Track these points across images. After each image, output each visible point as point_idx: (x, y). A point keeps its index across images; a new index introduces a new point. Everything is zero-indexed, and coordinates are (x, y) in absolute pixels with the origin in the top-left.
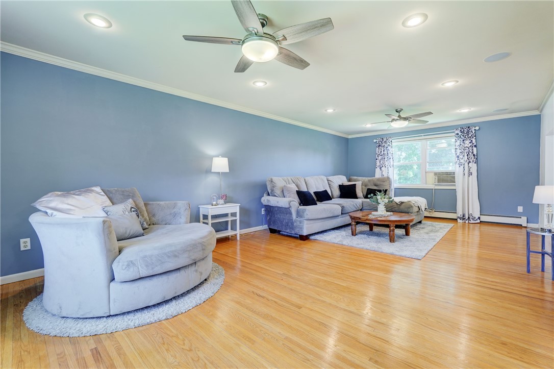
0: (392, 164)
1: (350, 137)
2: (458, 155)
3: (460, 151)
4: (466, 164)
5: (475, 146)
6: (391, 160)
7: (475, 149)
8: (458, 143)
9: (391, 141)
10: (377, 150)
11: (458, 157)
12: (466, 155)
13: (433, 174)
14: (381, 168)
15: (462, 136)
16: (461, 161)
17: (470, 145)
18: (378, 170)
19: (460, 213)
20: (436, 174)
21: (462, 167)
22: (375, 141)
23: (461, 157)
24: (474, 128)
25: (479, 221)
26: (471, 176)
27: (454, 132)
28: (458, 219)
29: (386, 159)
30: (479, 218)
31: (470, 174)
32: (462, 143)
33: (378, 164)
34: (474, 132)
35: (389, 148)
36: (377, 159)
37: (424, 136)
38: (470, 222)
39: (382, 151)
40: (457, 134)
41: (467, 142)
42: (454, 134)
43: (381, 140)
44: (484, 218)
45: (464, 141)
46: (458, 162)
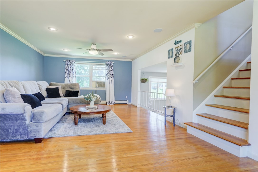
0: (75, 76)
1: (45, 55)
2: (107, 74)
3: (108, 72)
4: (110, 78)
6: (75, 73)
7: (113, 72)
8: (107, 68)
9: (75, 63)
10: (66, 66)
11: (107, 75)
12: (110, 74)
13: (95, 82)
14: (68, 78)
15: (108, 65)
16: (108, 77)
17: (111, 70)
18: (66, 79)
19: (107, 101)
20: (97, 82)
21: (109, 79)
22: (64, 61)
23: (108, 75)
24: (113, 63)
25: (114, 104)
26: (112, 84)
27: (105, 63)
28: (107, 104)
29: (71, 73)
30: (114, 102)
31: (111, 83)
32: (108, 69)
33: (66, 75)
34: (113, 64)
35: (73, 66)
36: (66, 72)
37: (92, 62)
38: (112, 104)
39: (69, 68)
40: (107, 64)
41: (111, 68)
42: (105, 64)
43: (69, 61)
44: (116, 102)
45: (109, 67)
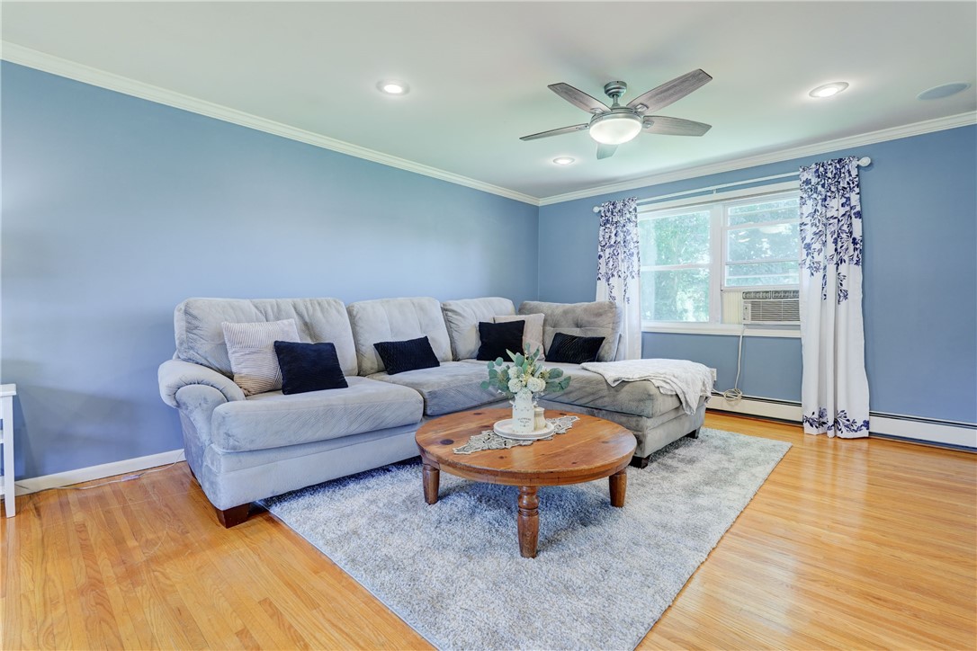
0: (636, 269)
1: (541, 202)
2: (808, 241)
3: (814, 229)
4: (831, 268)
5: (859, 215)
6: (635, 258)
7: (857, 223)
8: (808, 208)
9: (635, 209)
10: (601, 233)
11: (808, 246)
12: (830, 240)
13: (741, 295)
14: (608, 280)
15: (820, 188)
16: (818, 258)
17: (842, 211)
18: (601, 286)
19: (810, 408)
20: (747, 295)
21: (819, 275)
22: (596, 209)
23: (817, 246)
24: (855, 163)
25: (864, 433)
26: (843, 302)
27: (797, 178)
28: (806, 425)
29: (621, 256)
30: (867, 424)
31: (842, 295)
32: (819, 208)
33: (603, 270)
34: (854, 173)
35: (630, 226)
36: (600, 257)
37: (718, 191)
38: (839, 434)
39: (613, 235)
40: (808, 182)
41: (835, 204)
42: (796, 184)
43: (611, 207)
44: (879, 425)
45: (825, 200)
46: (808, 262)
